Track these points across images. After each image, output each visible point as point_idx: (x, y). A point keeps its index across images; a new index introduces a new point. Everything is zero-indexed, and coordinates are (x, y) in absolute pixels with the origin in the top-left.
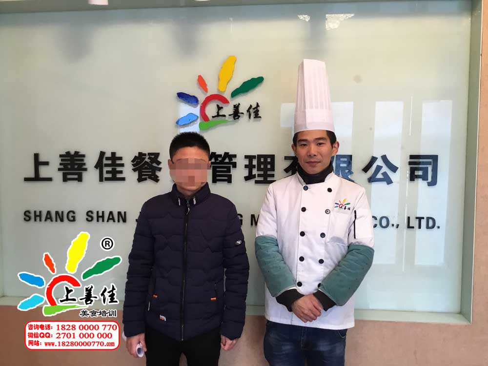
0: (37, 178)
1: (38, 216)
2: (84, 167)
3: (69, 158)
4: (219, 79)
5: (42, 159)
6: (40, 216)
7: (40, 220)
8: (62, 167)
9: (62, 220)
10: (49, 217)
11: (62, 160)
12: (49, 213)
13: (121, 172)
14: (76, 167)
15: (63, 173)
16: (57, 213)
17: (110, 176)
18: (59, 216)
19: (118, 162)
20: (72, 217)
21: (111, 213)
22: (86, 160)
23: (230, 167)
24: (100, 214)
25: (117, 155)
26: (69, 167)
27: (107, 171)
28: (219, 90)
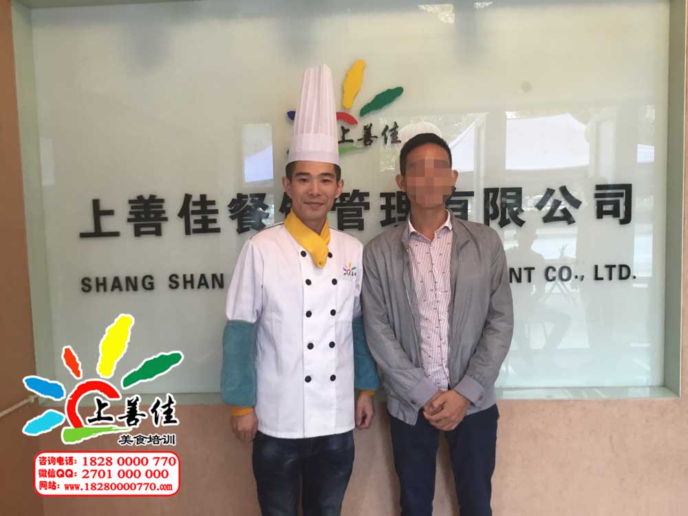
0: (98, 233)
1: (101, 284)
2: (163, 216)
3: (142, 204)
4: (343, 91)
5: (104, 206)
6: (104, 284)
7: (105, 290)
8: (133, 217)
9: (135, 289)
10: (117, 284)
11: (132, 208)
12: (116, 279)
13: (214, 221)
14: (152, 216)
15: (135, 225)
16: (128, 279)
17: (199, 226)
18: (132, 284)
19: (210, 207)
20: (150, 283)
21: (203, 276)
22: (166, 207)
23: (361, 209)
24: (188, 278)
25: (208, 198)
26: (143, 216)
27: (195, 220)
28: (343, 107)
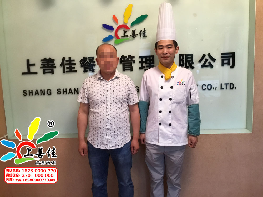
0: (29, 73)
1: (31, 93)
3: (46, 61)
4: (124, 16)
5: (31, 62)
6: (32, 92)
7: (32, 95)
8: (42, 66)
9: (44, 94)
10: (37, 93)
11: (42, 63)
12: (37, 90)
13: (74, 68)
14: (50, 66)
15: (43, 69)
16: (41, 90)
17: (68, 70)
18: (43, 92)
19: (73, 62)
20: (49, 92)
21: (70, 89)
22: (55, 62)
23: (132, 63)
24: (65, 90)
25: (72, 59)
26: (46, 66)
27: (67, 67)
28: (124, 22)
